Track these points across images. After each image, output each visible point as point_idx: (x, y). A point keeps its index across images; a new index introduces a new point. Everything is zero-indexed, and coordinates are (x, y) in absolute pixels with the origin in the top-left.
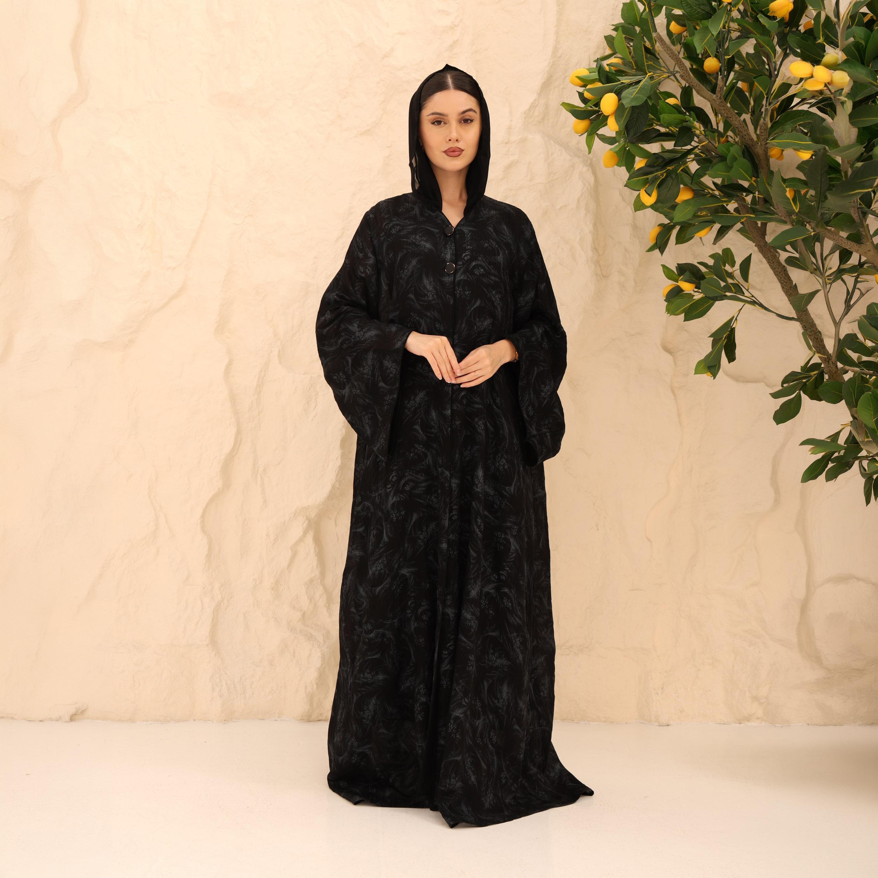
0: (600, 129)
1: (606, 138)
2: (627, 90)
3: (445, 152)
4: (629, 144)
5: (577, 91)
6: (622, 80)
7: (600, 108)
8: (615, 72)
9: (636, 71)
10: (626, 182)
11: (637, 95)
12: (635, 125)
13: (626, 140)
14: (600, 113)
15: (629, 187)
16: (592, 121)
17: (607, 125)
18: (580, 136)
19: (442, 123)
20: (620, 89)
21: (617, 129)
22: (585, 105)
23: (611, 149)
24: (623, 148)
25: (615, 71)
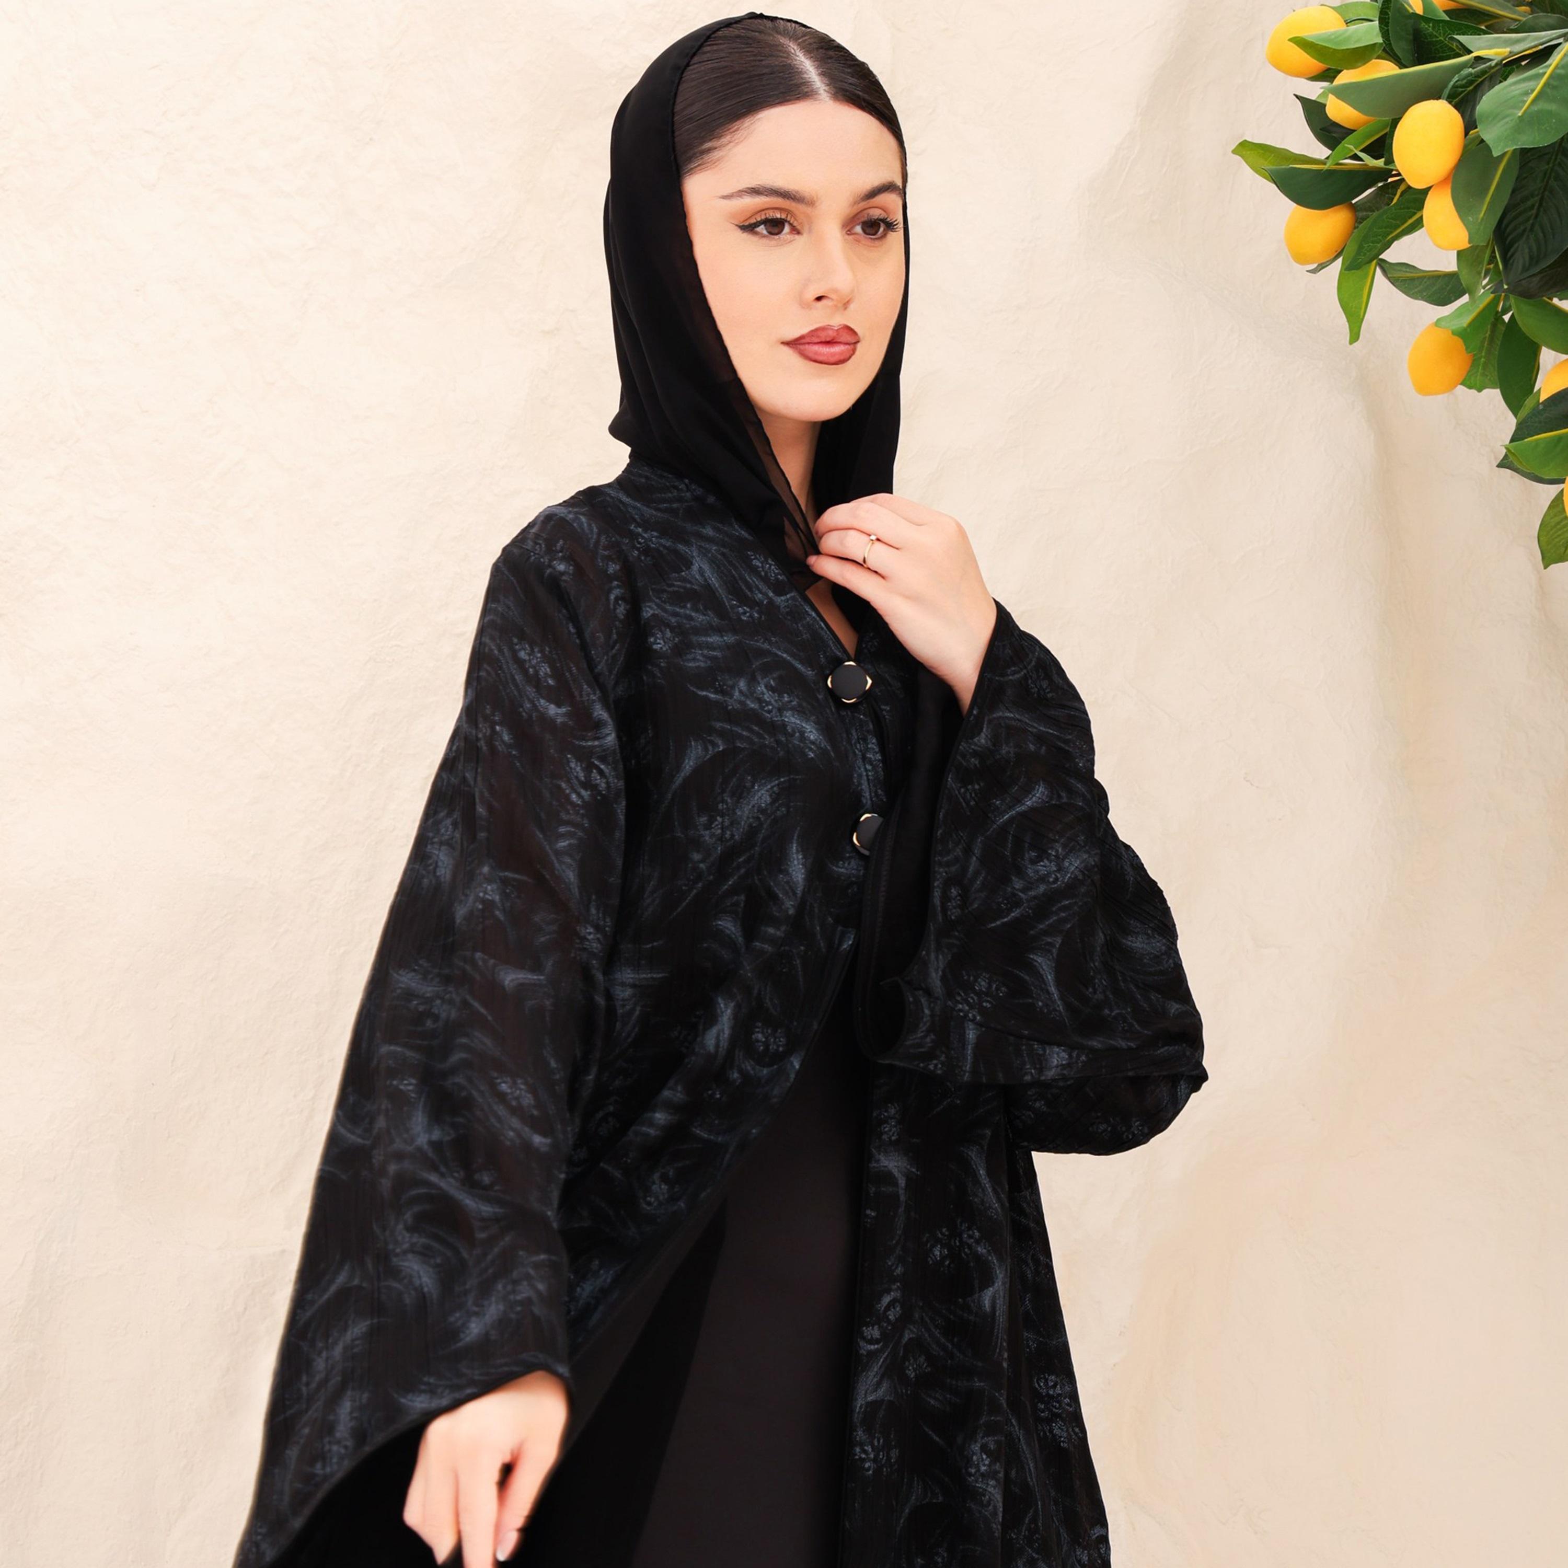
0: (1395, 243)
1: (1422, 278)
2: (1498, 88)
3: (794, 344)
4: (1512, 300)
5: (1297, 96)
6: (1479, 49)
7: (1390, 161)
8: (1448, 19)
9: (1532, 12)
10: (1504, 451)
11: (1542, 106)
12: (1533, 225)
13: (1501, 283)
14: (1390, 180)
15: (1515, 470)
16: (1359, 214)
17: (1423, 226)
18: (1314, 271)
19: (787, 229)
20: (1471, 83)
21: (1464, 243)
22: (1330, 152)
23: (1439, 320)
24: (1490, 316)
25: (1446, 12)
